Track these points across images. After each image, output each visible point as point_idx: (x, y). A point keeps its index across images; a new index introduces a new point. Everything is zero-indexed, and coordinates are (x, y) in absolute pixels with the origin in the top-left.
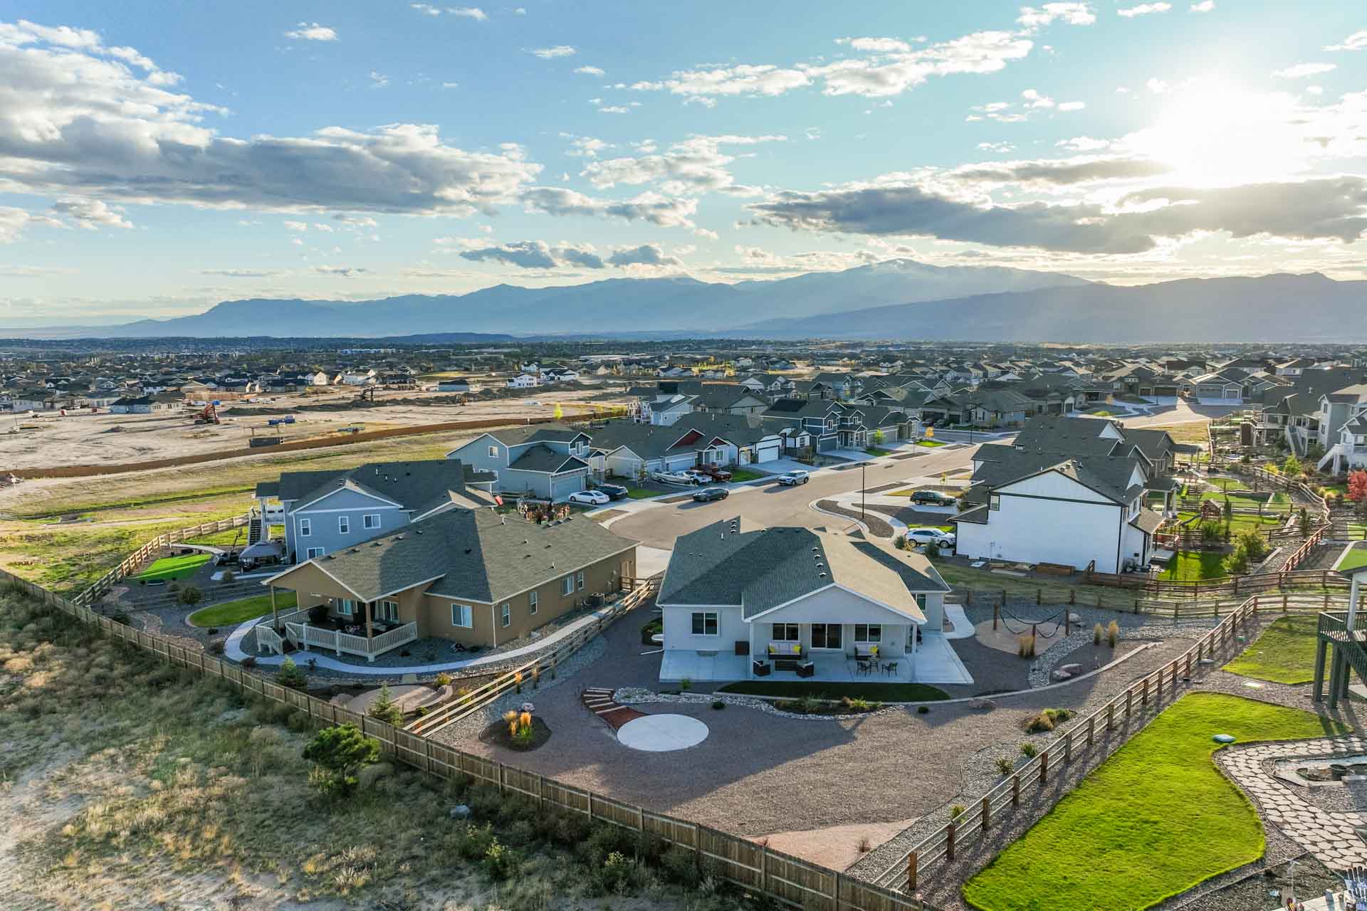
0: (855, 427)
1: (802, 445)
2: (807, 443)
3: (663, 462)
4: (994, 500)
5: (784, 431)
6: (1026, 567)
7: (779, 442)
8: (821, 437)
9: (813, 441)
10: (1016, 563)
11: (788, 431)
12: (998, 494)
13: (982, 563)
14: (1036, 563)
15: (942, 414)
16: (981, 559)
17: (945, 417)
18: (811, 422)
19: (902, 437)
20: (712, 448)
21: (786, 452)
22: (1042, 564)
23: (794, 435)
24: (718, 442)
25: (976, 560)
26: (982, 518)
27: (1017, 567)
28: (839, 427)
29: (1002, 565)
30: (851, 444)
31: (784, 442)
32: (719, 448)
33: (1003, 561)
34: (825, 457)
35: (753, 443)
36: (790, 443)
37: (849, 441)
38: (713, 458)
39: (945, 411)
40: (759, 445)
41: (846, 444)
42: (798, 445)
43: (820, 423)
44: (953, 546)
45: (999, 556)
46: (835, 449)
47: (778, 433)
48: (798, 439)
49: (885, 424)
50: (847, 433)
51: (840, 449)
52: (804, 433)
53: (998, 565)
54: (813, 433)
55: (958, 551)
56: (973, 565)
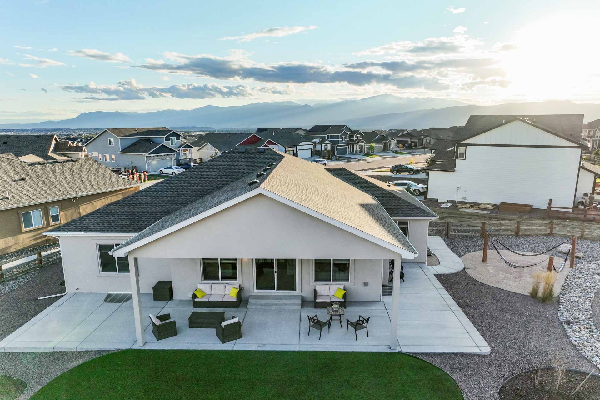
0: (358, 141)
1: (326, 149)
2: (329, 148)
4: (461, 150)
5: (314, 140)
6: (490, 207)
7: (312, 147)
8: (338, 146)
9: (332, 147)
10: (479, 204)
11: (317, 140)
12: (465, 145)
13: (449, 205)
14: (498, 203)
15: (407, 141)
16: (448, 202)
17: (409, 143)
18: (332, 137)
19: (385, 149)
21: (315, 153)
22: (503, 204)
23: (320, 143)
25: (443, 203)
26: (450, 167)
27: (481, 206)
28: (349, 141)
29: (468, 205)
30: (356, 151)
31: (315, 147)
32: (271, 146)
33: (468, 203)
34: (339, 157)
35: (294, 146)
36: (318, 148)
37: (355, 149)
39: (409, 140)
40: (299, 147)
41: (353, 151)
42: (323, 149)
43: (337, 137)
44: (424, 194)
45: (465, 198)
46: (346, 153)
47: (311, 141)
48: (323, 145)
49: (376, 141)
50: (353, 145)
51: (349, 154)
52: (327, 142)
53: (464, 205)
54: (333, 143)
55: (429, 196)
56: (442, 206)
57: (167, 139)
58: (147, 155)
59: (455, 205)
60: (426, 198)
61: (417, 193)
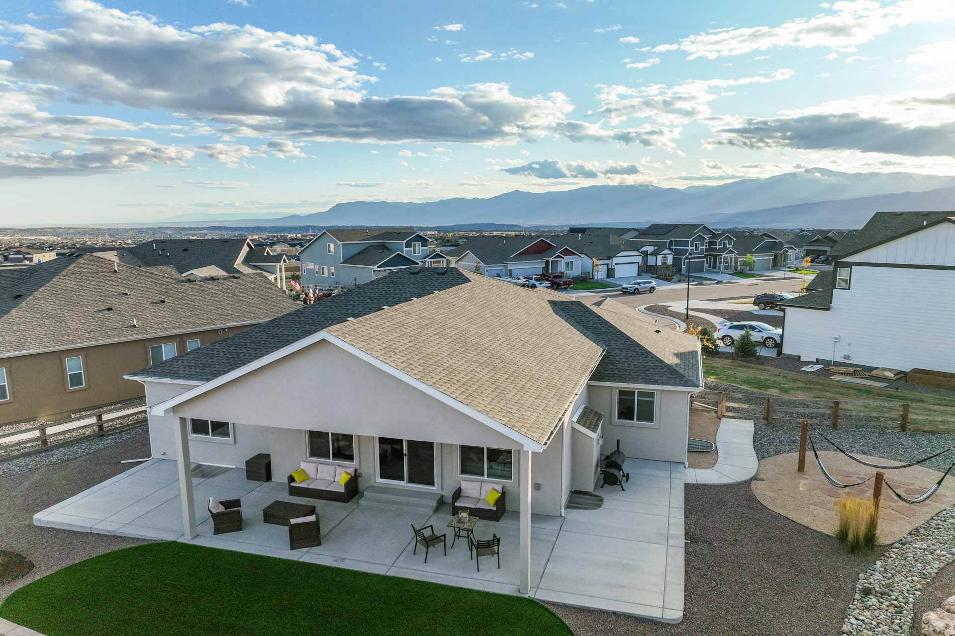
0: (723, 250)
1: (664, 264)
2: (670, 261)
3: (506, 267)
4: (843, 273)
5: (644, 249)
6: (890, 374)
7: (639, 259)
8: (687, 258)
9: (676, 261)
10: (873, 369)
11: (650, 249)
12: (849, 265)
13: (818, 367)
14: (907, 367)
16: (818, 361)
18: (678, 243)
19: (776, 264)
20: (559, 257)
21: (646, 269)
22: (917, 371)
23: (655, 254)
24: (567, 252)
25: (810, 363)
26: (823, 303)
27: (875, 373)
28: (706, 250)
30: (719, 268)
31: (645, 260)
32: (568, 258)
33: (853, 365)
34: (689, 277)
35: (609, 258)
36: (651, 261)
37: (717, 263)
38: (562, 267)
39: (828, 249)
40: (616, 260)
41: (715, 267)
42: (659, 263)
43: (686, 244)
44: (778, 346)
45: (847, 357)
46: (702, 271)
47: (638, 250)
48: (660, 258)
49: (760, 251)
50: (715, 257)
51: (708, 271)
52: (666, 252)
53: (843, 369)
54: (677, 253)
55: (786, 351)
56: (804, 369)
57: (408, 245)
58: (375, 268)
59: (827, 368)
60: (780, 353)
61: (770, 343)
